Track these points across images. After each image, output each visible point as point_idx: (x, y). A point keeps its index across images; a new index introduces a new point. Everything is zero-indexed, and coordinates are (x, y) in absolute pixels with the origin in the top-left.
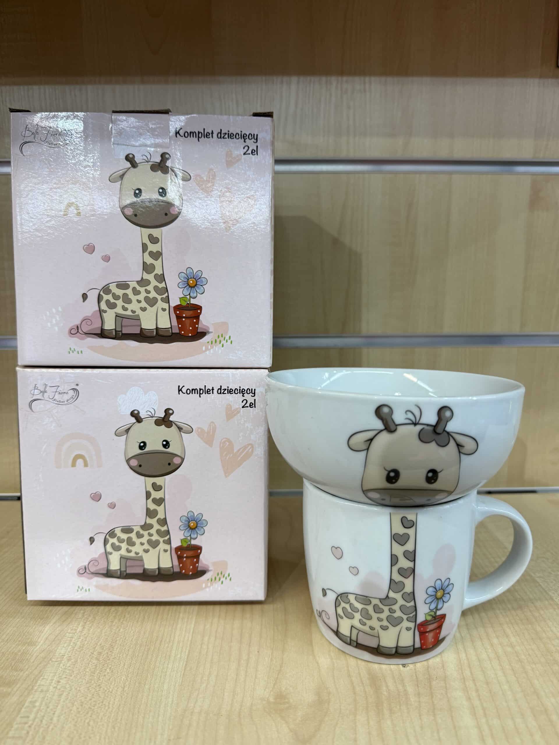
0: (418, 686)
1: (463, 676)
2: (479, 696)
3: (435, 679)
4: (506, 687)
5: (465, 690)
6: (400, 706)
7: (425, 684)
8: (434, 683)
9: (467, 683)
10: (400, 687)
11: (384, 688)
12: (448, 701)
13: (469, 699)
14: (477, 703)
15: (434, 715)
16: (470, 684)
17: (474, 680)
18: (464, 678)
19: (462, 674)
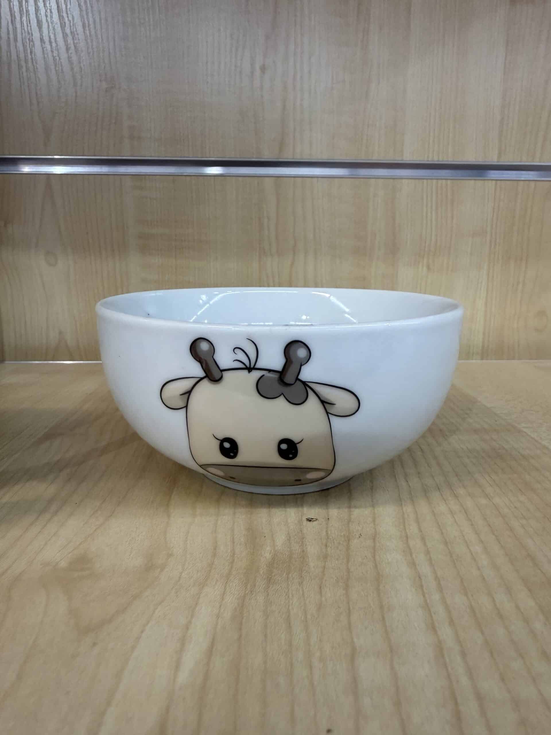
0: (326, 546)
1: (406, 533)
2: (430, 560)
3: (357, 536)
4: (478, 548)
5: (408, 551)
6: (288, 574)
7: (339, 543)
8: (355, 542)
9: (411, 543)
10: (296, 548)
11: (268, 548)
12: (376, 566)
13: (413, 564)
14: (425, 569)
15: (347, 587)
16: (416, 543)
17: (423, 539)
18: (407, 537)
19: (405, 529)
